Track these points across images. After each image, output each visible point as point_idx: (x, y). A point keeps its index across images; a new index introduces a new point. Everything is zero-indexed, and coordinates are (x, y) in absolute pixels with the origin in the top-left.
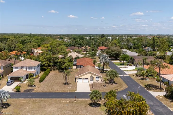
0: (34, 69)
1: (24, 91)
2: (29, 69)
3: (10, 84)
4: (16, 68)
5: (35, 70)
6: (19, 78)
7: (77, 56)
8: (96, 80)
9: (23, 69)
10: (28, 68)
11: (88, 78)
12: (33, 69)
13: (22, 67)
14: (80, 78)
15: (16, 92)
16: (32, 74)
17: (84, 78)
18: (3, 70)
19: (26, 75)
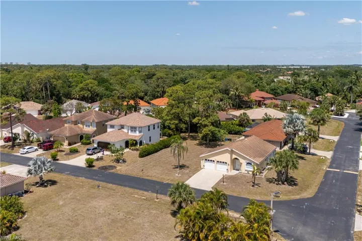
0: (140, 132)
1: (99, 168)
2: (132, 131)
3: (90, 153)
4: (112, 127)
5: (140, 134)
6: (109, 144)
7: (267, 116)
8: (246, 170)
9: (123, 130)
10: (130, 128)
11: (226, 163)
12: (137, 132)
13: (122, 127)
14: (210, 159)
15: (87, 167)
16: (134, 140)
17: (218, 162)
18: (95, 128)
19: (125, 141)
